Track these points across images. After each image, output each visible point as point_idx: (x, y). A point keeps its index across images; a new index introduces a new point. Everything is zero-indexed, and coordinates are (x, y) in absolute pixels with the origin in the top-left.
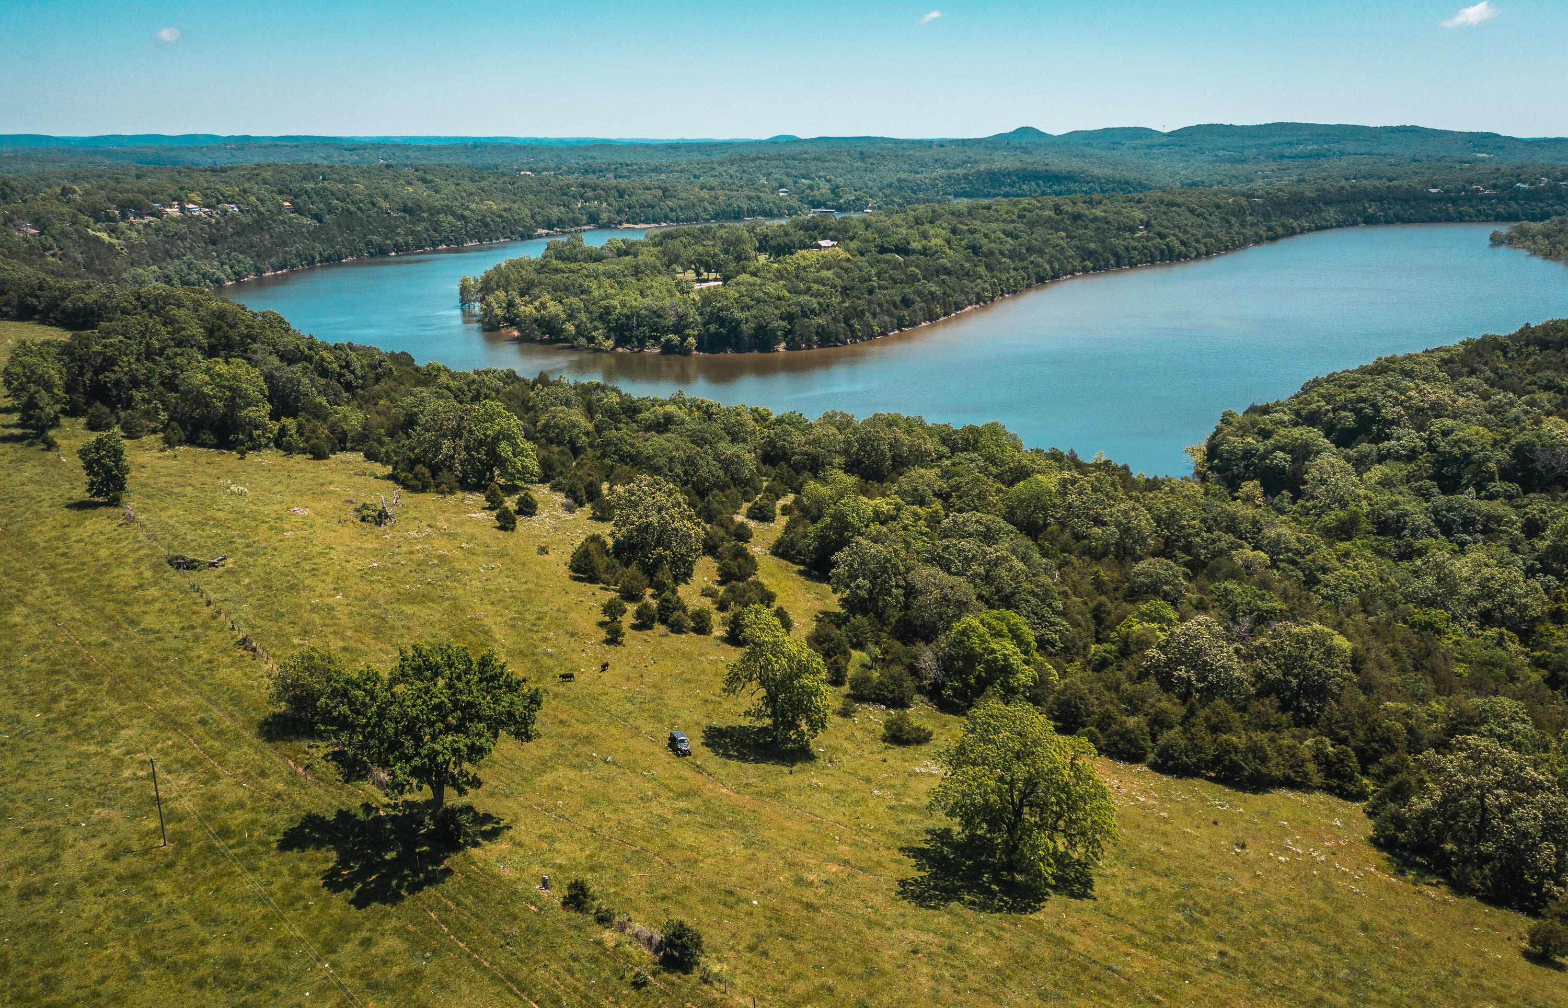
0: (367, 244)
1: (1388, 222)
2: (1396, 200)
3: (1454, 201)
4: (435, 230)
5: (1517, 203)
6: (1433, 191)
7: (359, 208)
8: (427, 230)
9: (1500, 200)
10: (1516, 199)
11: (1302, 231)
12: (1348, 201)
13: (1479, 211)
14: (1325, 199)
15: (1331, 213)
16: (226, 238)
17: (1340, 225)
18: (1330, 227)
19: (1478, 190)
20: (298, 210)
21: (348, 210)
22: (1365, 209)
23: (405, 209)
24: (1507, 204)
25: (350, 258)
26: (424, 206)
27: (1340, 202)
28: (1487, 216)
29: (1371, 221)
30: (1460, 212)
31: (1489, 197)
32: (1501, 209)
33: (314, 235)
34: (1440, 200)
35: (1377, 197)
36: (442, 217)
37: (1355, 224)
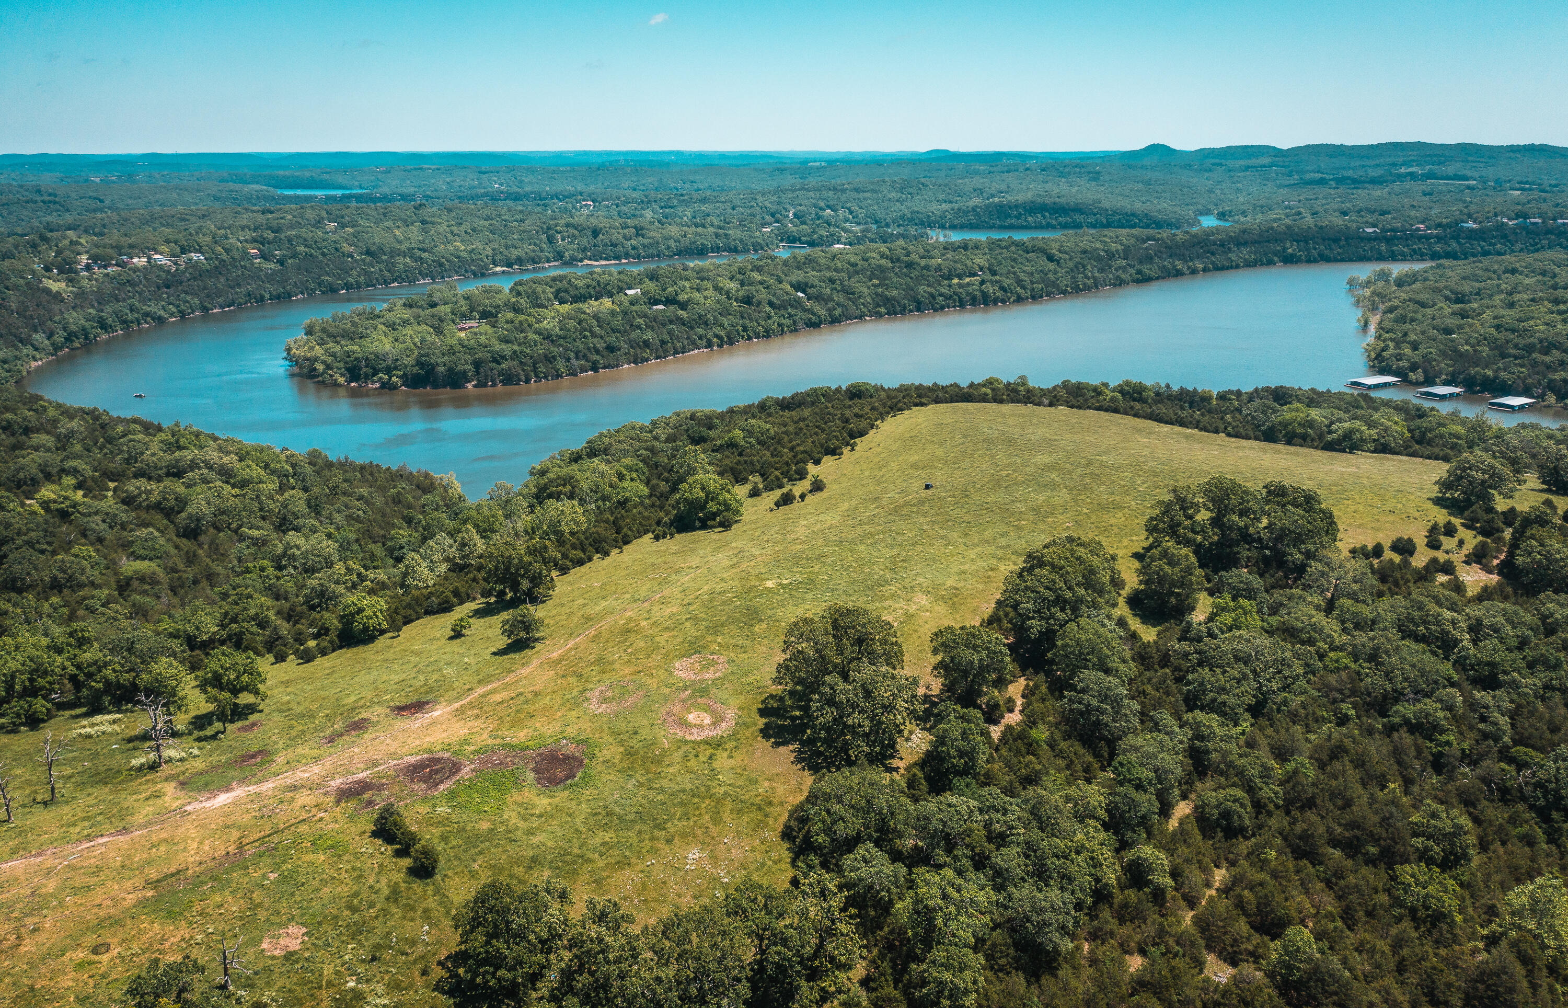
0: (320, 284)
1: (1310, 261)
2: (1324, 240)
3: (1388, 240)
4: (389, 271)
5: (1458, 243)
6: (1370, 230)
7: (324, 254)
8: (381, 270)
9: (1439, 238)
10: (1456, 238)
11: (1194, 272)
12: (1268, 241)
13: (1414, 250)
14: (1241, 240)
15: (1245, 253)
16: (181, 283)
17: (1250, 264)
18: (1237, 267)
19: (1418, 229)
20: (264, 257)
21: (311, 255)
22: (1285, 249)
23: (368, 253)
24: (1446, 243)
25: (300, 296)
26: (387, 250)
27: (1259, 242)
28: (1422, 255)
29: (1289, 260)
30: (1393, 252)
31: (1428, 237)
32: (1438, 248)
33: (270, 278)
34: (1375, 240)
35: (1303, 238)
36: (400, 259)
37: (1270, 263)
